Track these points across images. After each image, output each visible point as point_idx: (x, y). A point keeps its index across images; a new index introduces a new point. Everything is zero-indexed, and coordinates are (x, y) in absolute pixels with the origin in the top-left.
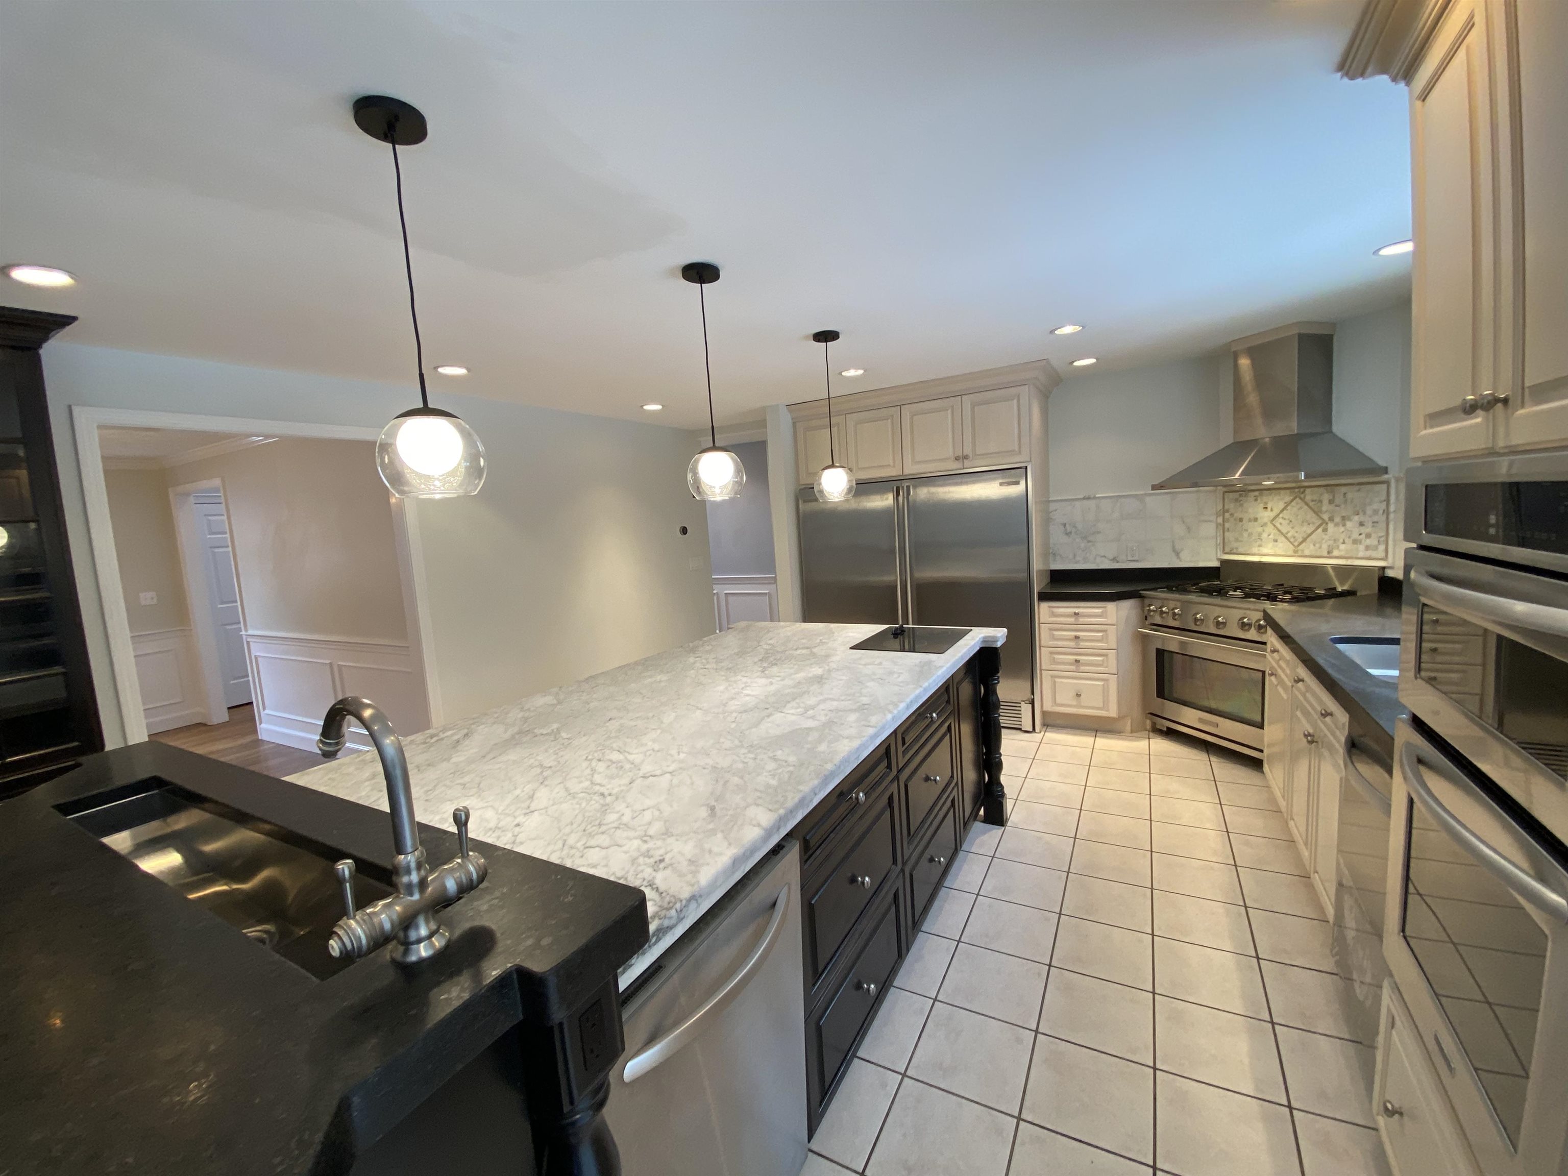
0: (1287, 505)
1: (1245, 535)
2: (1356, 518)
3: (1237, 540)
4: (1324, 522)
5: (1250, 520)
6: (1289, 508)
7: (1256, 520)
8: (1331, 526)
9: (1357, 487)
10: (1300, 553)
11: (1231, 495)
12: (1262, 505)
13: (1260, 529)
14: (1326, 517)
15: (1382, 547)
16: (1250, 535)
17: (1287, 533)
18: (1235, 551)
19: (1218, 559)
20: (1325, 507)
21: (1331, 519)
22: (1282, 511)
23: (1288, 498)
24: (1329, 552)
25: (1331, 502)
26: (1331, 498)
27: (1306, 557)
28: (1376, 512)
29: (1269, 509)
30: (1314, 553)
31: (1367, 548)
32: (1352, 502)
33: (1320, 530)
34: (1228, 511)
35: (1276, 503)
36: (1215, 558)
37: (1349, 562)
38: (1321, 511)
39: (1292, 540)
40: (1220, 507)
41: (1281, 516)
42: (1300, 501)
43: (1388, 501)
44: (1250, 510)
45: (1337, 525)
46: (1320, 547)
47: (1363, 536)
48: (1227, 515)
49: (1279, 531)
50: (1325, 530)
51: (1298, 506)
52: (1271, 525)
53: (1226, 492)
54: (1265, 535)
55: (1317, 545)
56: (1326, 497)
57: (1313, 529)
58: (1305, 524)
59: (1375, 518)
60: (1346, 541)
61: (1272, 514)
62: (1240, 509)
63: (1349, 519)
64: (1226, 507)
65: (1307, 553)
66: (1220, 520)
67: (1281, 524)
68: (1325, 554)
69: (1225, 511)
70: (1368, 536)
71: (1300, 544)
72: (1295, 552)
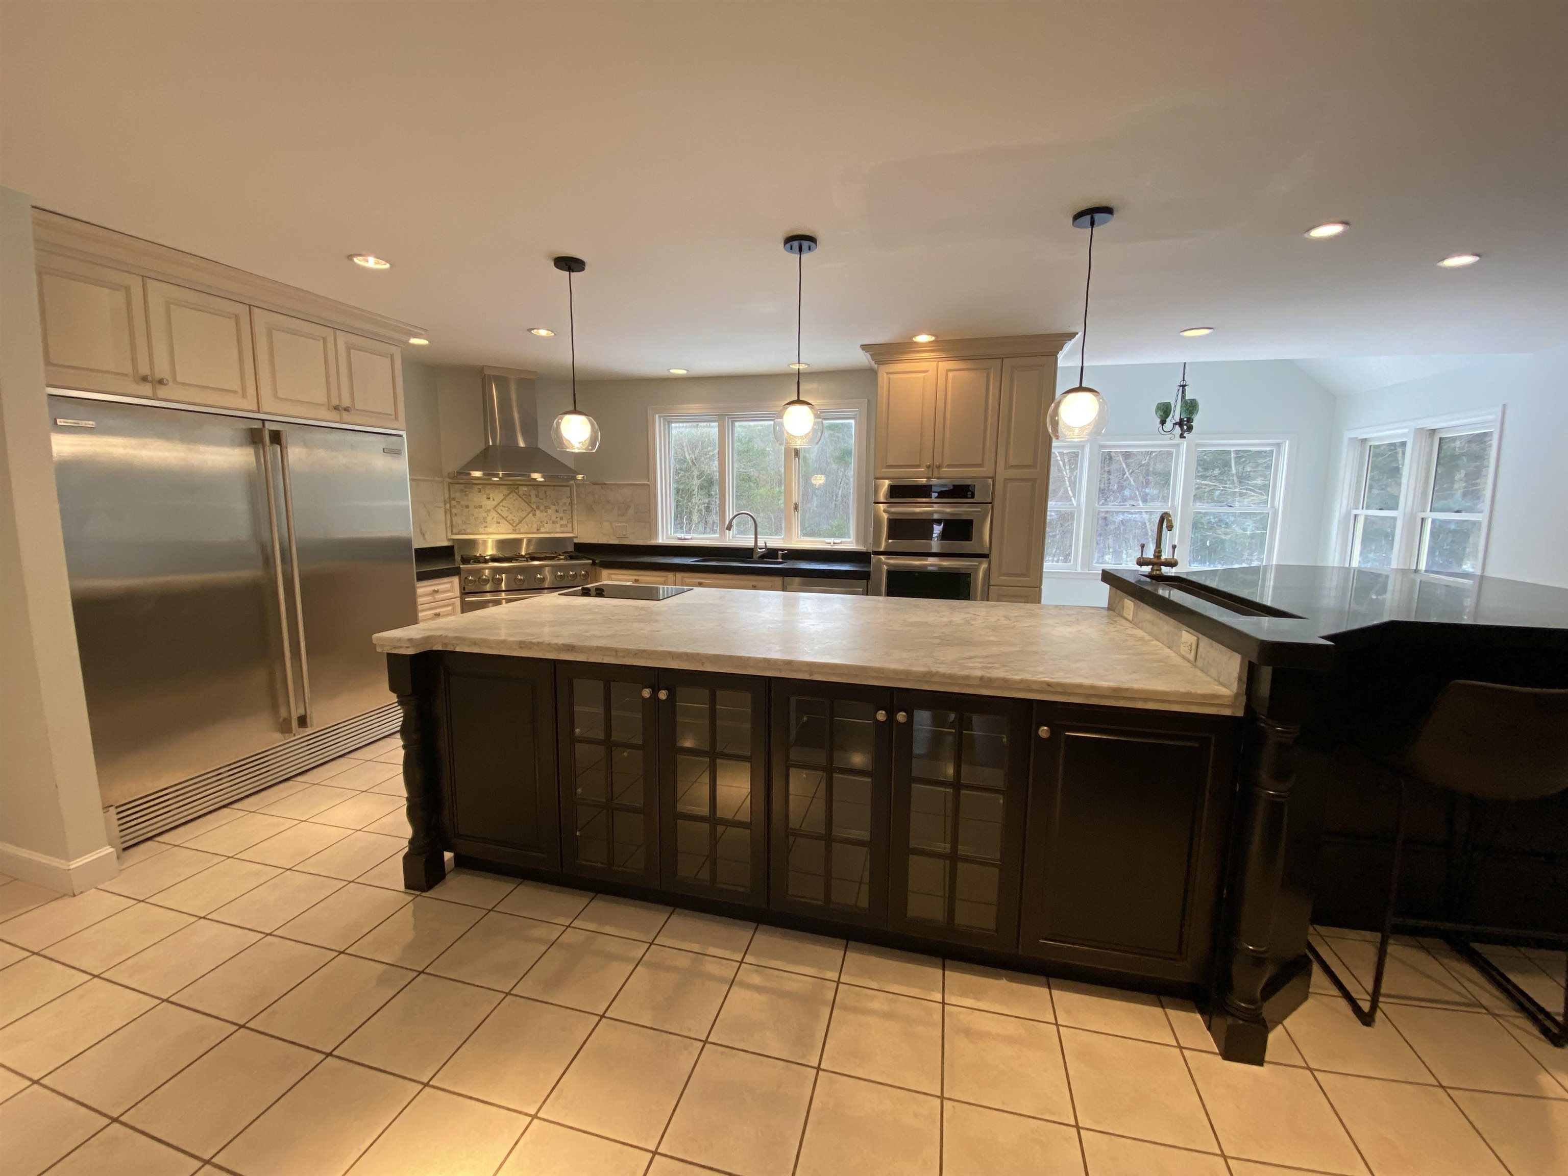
0: (506, 496)
1: (472, 519)
2: (554, 508)
3: (464, 523)
4: (533, 510)
5: (475, 507)
6: (507, 499)
7: (481, 507)
8: (538, 512)
9: (552, 488)
10: (517, 531)
11: (457, 486)
12: (485, 496)
13: (485, 514)
14: (534, 506)
15: (569, 525)
16: (476, 519)
17: (507, 517)
18: (463, 532)
19: (449, 540)
20: (533, 499)
21: (538, 508)
22: (501, 501)
23: (506, 492)
24: (538, 530)
25: (537, 496)
26: (537, 493)
27: (522, 533)
28: (565, 504)
29: (491, 499)
30: (528, 531)
31: (562, 526)
32: (550, 497)
33: (531, 515)
34: (454, 499)
35: (497, 495)
36: (445, 538)
37: (552, 535)
38: (531, 503)
39: (511, 522)
40: (447, 496)
41: (501, 504)
42: (515, 495)
43: (571, 497)
44: (475, 499)
45: (542, 511)
46: (532, 527)
47: (559, 519)
48: (454, 503)
49: (500, 514)
50: (534, 515)
51: (515, 498)
52: (494, 511)
53: (451, 483)
54: (489, 519)
55: (530, 525)
56: (533, 493)
57: (525, 515)
58: (520, 511)
59: (565, 508)
60: (548, 521)
61: (495, 503)
62: (466, 498)
63: (550, 508)
64: (452, 496)
65: (522, 530)
66: (448, 506)
67: (502, 510)
68: (535, 530)
69: (451, 499)
70: (561, 518)
71: (518, 524)
72: (514, 530)
